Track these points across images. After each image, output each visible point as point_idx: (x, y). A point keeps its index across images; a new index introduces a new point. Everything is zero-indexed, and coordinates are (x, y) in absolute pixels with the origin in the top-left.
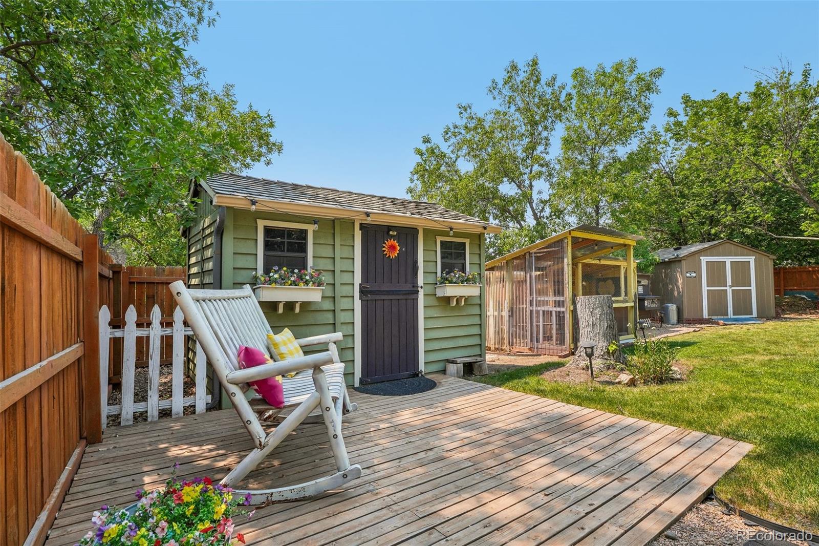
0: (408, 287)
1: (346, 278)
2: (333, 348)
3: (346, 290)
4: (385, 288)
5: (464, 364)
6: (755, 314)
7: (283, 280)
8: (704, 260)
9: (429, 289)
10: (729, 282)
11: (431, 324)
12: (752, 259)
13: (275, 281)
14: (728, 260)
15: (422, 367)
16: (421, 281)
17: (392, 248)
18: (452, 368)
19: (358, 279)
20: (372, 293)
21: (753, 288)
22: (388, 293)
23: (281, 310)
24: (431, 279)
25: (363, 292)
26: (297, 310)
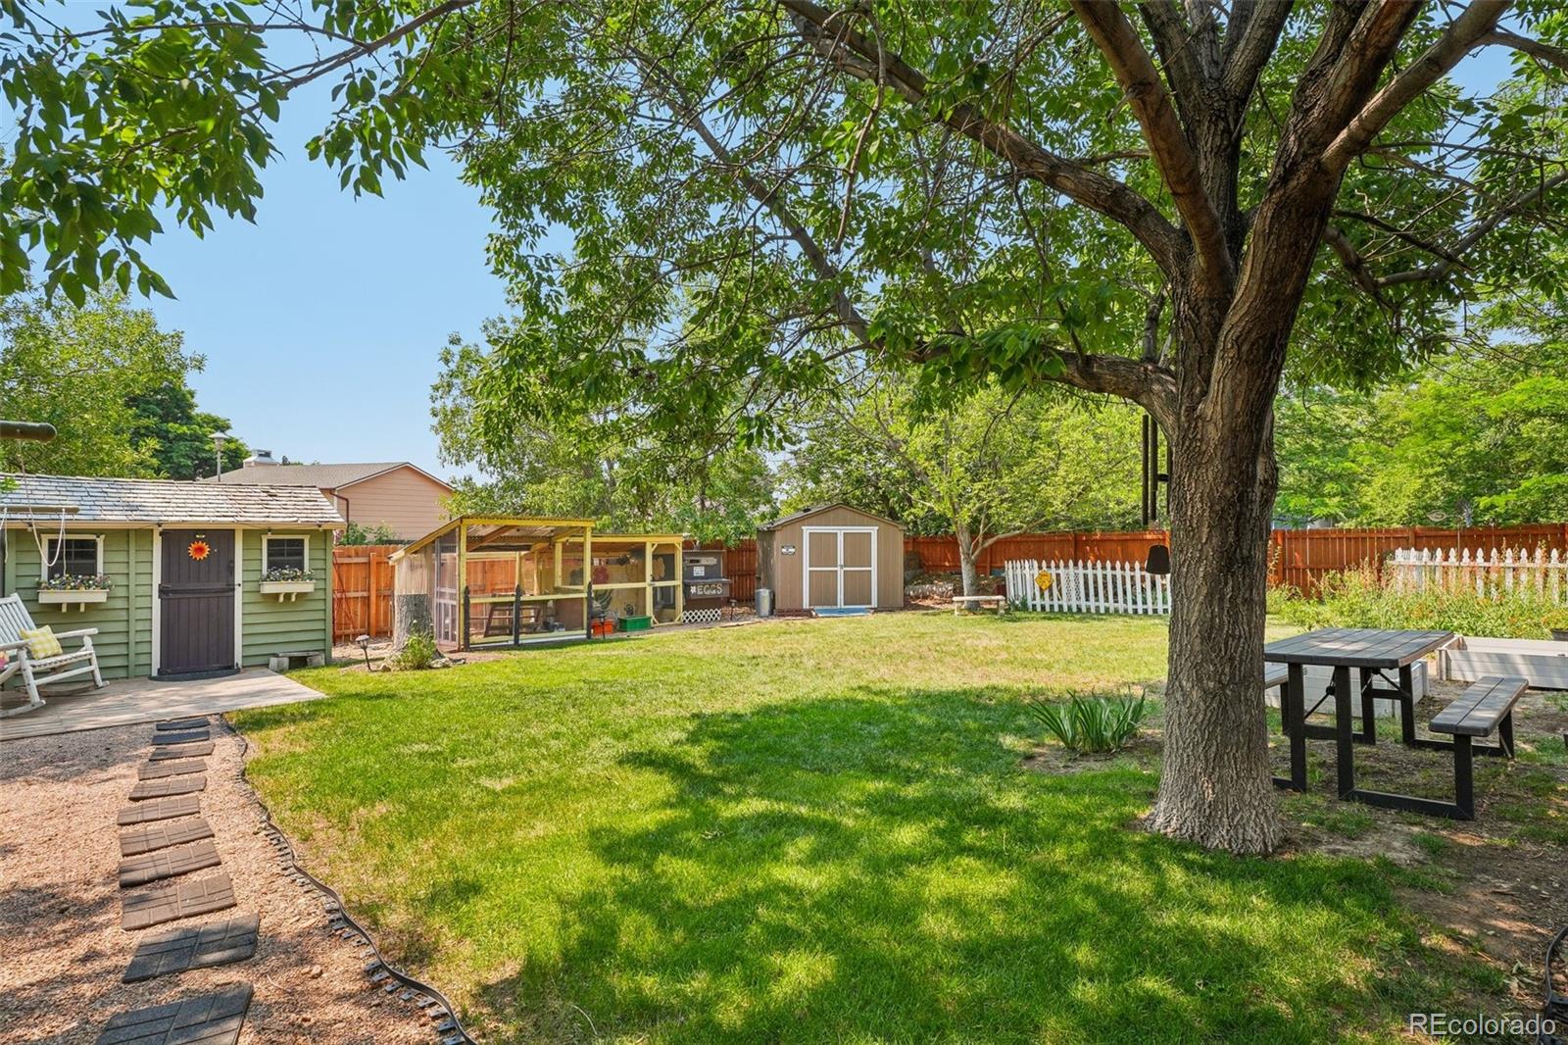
0: (221, 585)
1: (144, 579)
2: (88, 641)
3: (142, 590)
4: (191, 586)
5: (291, 658)
6: (874, 604)
7: (63, 586)
8: (807, 530)
9: (251, 586)
10: (840, 560)
11: (250, 619)
12: (873, 530)
13: (55, 587)
14: (840, 531)
15: (238, 659)
16: (238, 578)
17: (200, 550)
18: (273, 661)
19: (157, 579)
20: (175, 592)
21: (874, 569)
22: (193, 591)
23: (64, 610)
24: (255, 576)
25: (162, 591)
26: (82, 609)
